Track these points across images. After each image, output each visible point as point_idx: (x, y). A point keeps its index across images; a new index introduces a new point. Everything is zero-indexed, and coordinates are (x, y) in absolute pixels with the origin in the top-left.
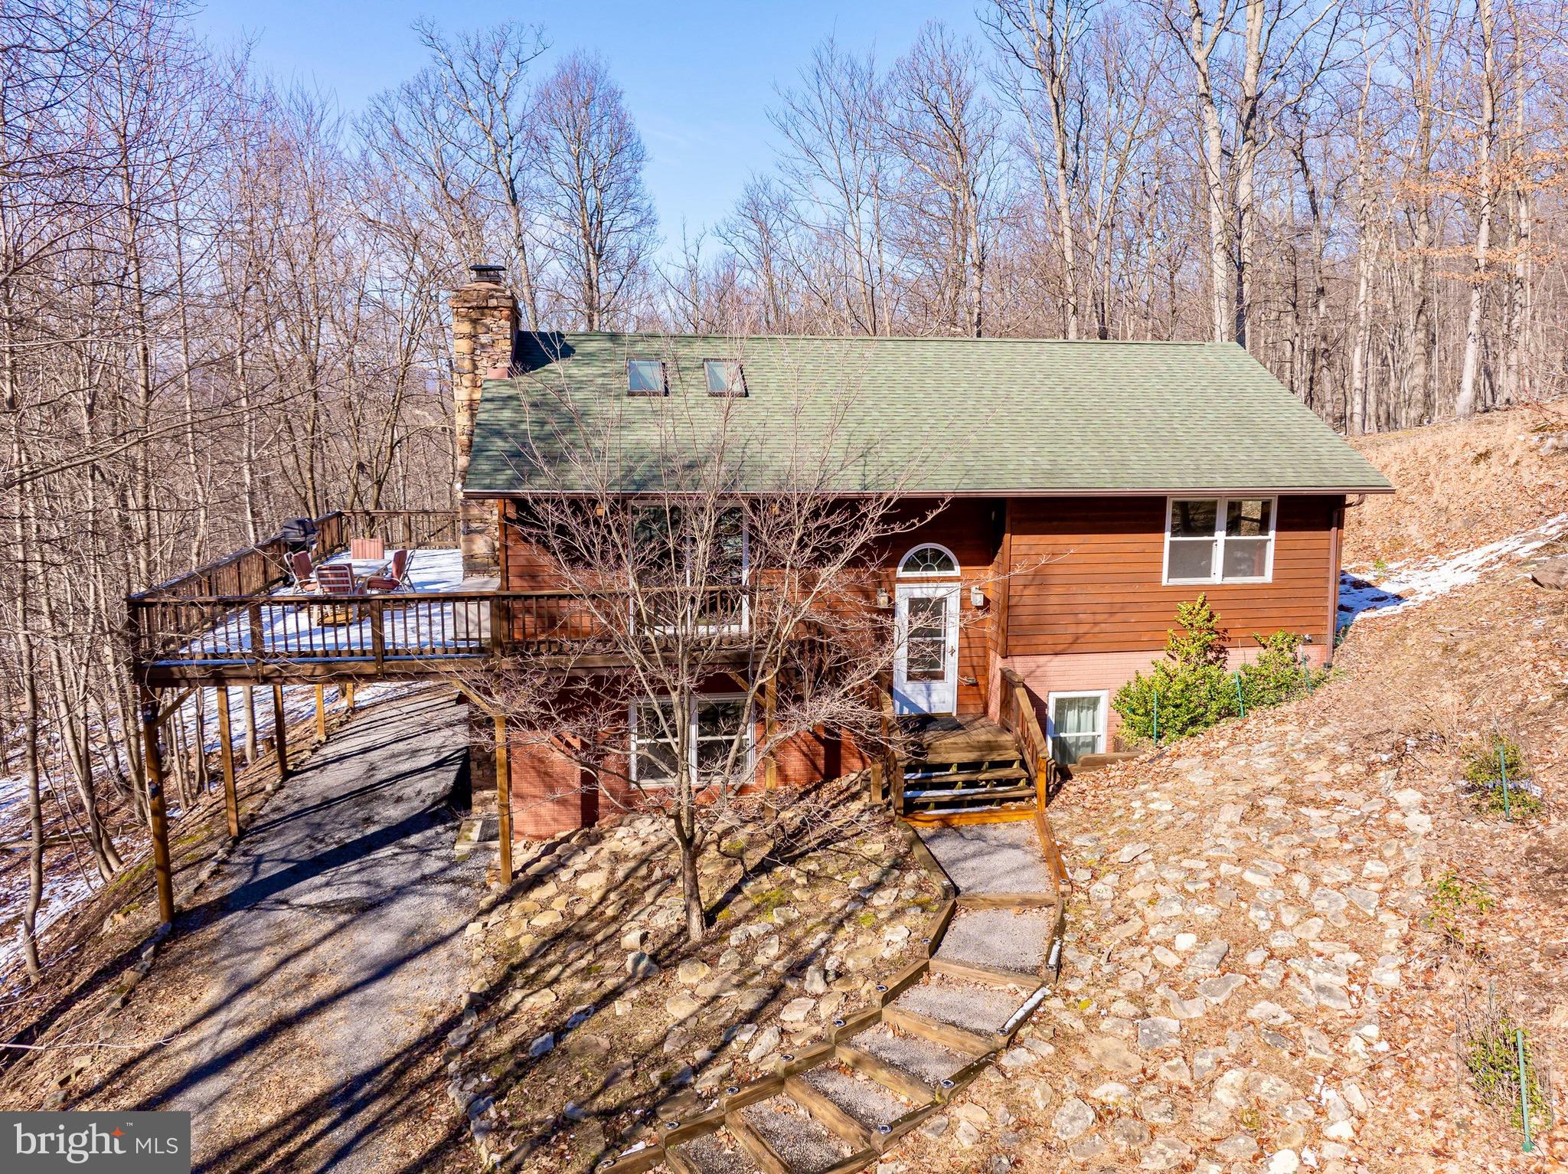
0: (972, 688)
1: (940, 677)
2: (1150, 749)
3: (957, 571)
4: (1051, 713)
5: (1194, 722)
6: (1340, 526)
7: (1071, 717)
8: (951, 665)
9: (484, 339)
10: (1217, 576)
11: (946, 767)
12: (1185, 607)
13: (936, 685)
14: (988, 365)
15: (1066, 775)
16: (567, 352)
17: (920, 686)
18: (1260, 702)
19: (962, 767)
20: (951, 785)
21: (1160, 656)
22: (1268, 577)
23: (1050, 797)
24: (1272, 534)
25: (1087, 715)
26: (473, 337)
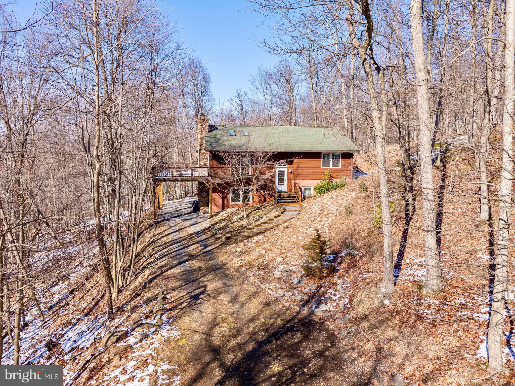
0: (289, 186)
1: (284, 185)
2: (319, 195)
3: (286, 166)
4: (303, 190)
5: (327, 190)
6: (352, 158)
7: (307, 192)
8: (285, 182)
9: (204, 126)
10: (331, 167)
11: (285, 197)
12: (325, 172)
13: (282, 186)
14: (292, 131)
15: (305, 199)
16: (217, 129)
17: (280, 186)
18: (338, 187)
19: (287, 197)
20: (285, 200)
21: (322, 180)
22: (340, 167)
23: (301, 202)
24: (340, 159)
25: (309, 192)
26: (202, 126)
